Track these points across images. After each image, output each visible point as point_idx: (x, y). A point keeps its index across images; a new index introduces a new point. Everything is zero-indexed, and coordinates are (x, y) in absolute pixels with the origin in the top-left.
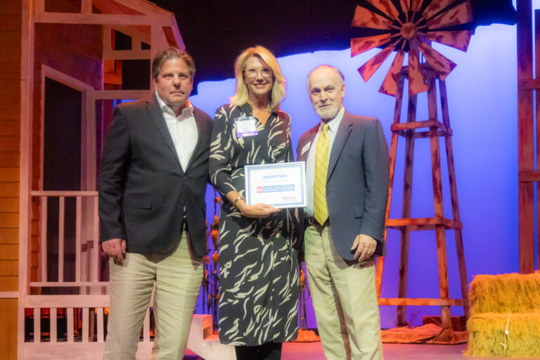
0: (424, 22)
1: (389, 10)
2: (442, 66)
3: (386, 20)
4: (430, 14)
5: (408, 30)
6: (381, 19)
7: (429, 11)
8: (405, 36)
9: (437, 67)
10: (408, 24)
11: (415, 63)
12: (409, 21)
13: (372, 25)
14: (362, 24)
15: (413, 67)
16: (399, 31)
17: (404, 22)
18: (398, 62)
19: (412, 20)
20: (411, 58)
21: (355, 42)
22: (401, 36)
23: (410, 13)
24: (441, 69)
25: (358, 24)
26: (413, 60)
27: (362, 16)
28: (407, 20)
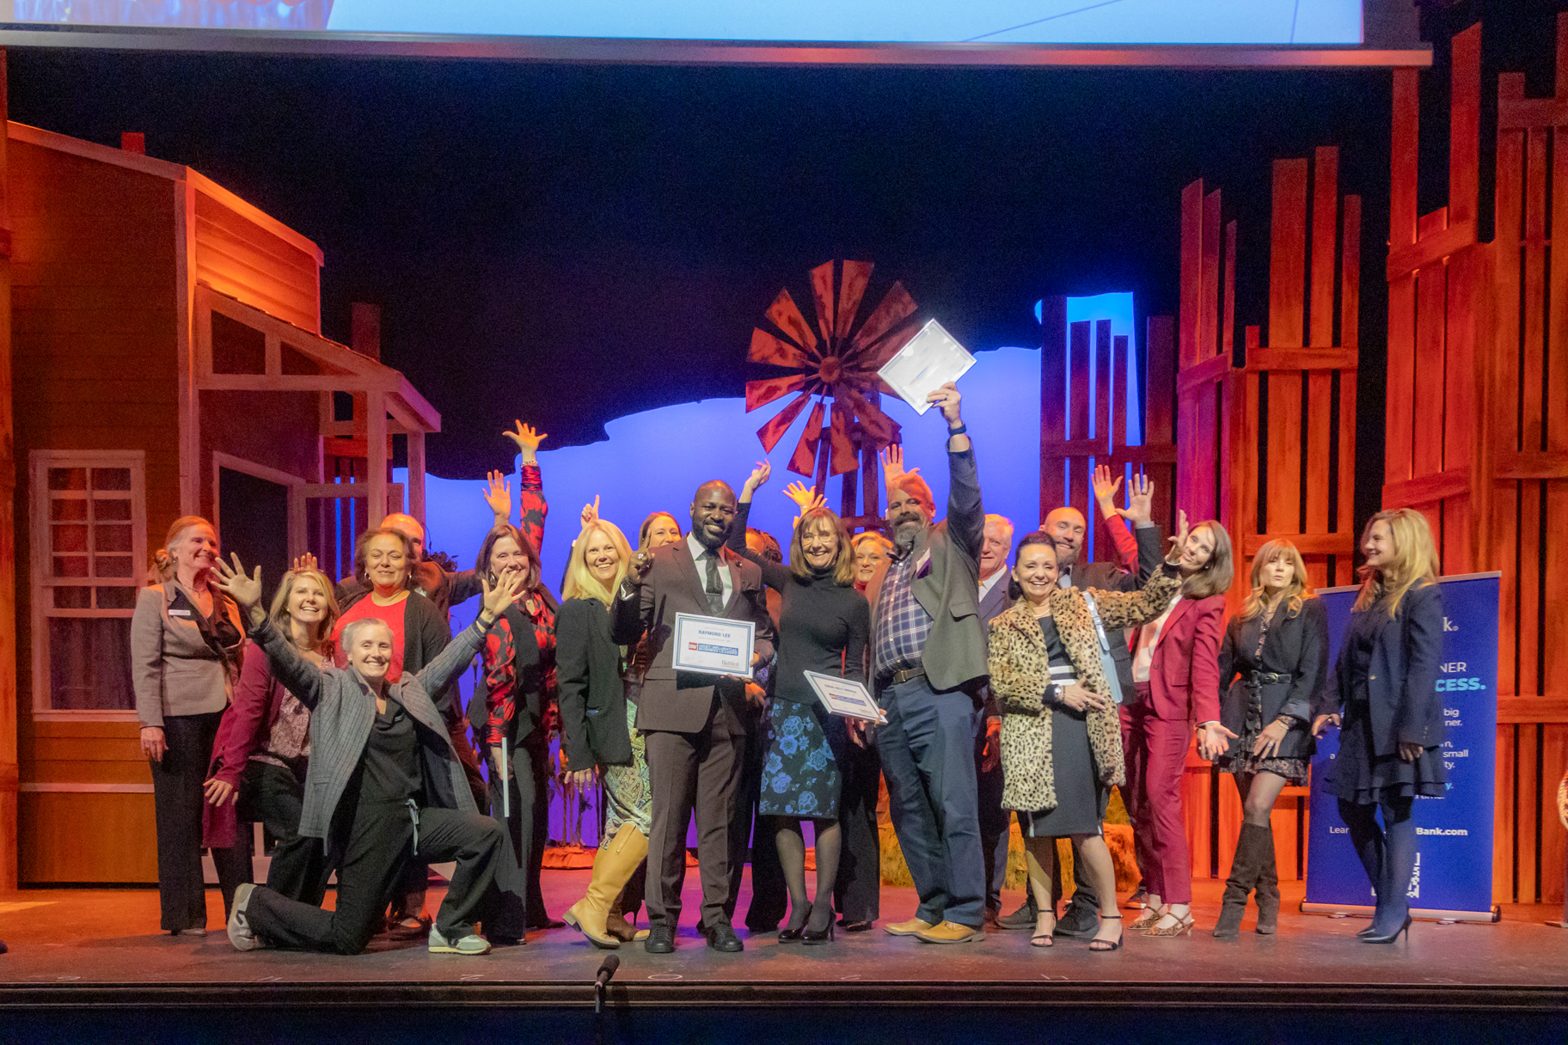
0: (854, 356)
1: (802, 335)
2: (880, 428)
3: (798, 352)
4: (863, 344)
5: (829, 370)
6: (791, 350)
7: (862, 336)
8: (825, 378)
9: (873, 430)
10: (830, 360)
11: (841, 423)
12: (832, 354)
13: (777, 361)
14: (763, 358)
15: (838, 431)
16: (815, 371)
17: (825, 355)
18: (817, 420)
19: (837, 352)
20: (834, 415)
21: (752, 388)
22: (819, 379)
23: (833, 339)
24: (879, 434)
25: (756, 358)
26: (837, 418)
27: (761, 346)
28: (829, 352)
